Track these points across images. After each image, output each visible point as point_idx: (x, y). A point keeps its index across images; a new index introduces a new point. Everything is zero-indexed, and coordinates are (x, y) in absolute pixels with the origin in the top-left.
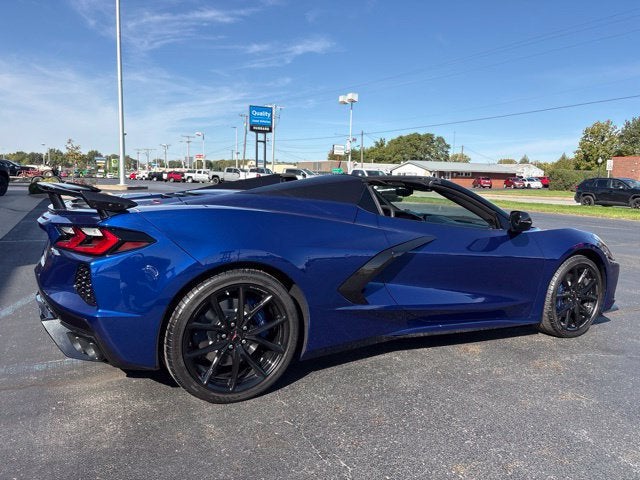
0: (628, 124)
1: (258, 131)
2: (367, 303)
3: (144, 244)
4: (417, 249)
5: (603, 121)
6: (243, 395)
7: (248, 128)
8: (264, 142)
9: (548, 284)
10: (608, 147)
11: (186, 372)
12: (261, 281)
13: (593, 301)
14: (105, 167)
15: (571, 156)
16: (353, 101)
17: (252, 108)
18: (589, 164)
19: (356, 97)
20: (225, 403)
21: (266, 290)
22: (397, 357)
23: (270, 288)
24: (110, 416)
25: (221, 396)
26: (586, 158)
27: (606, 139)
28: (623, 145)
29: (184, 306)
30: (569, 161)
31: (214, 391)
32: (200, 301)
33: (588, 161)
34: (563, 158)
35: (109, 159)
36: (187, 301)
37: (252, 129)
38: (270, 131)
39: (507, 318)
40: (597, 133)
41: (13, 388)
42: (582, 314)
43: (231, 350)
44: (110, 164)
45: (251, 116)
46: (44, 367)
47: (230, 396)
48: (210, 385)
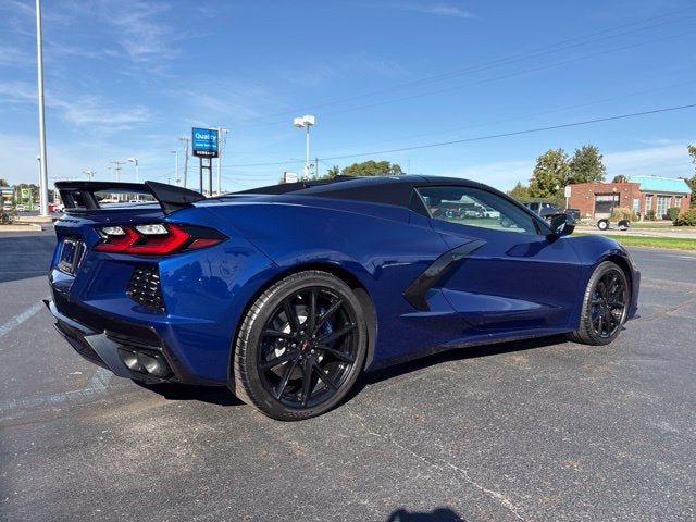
0: (578, 152)
1: (202, 156)
2: (428, 310)
3: (215, 242)
4: (471, 253)
5: (555, 150)
6: (316, 410)
7: (191, 152)
8: (210, 168)
9: (585, 291)
10: (560, 175)
11: (260, 386)
12: (333, 284)
13: (621, 308)
14: (12, 199)
15: (526, 185)
16: (309, 124)
17: (195, 130)
18: (542, 192)
19: (312, 120)
20: (298, 419)
21: (337, 293)
22: (448, 368)
23: (341, 292)
24: (173, 441)
25: (294, 412)
26: (541, 186)
27: (559, 167)
28: (574, 173)
29: (258, 311)
30: (524, 189)
31: (287, 406)
32: (275, 305)
33: (543, 189)
34: (519, 186)
35: (18, 189)
36: (262, 306)
37: (195, 154)
38: (216, 156)
39: (547, 326)
40: (549, 161)
41: (38, 421)
42: (612, 321)
43: (301, 361)
44: (19, 195)
45: (194, 140)
46: (63, 398)
47: (303, 412)
48: (283, 400)
